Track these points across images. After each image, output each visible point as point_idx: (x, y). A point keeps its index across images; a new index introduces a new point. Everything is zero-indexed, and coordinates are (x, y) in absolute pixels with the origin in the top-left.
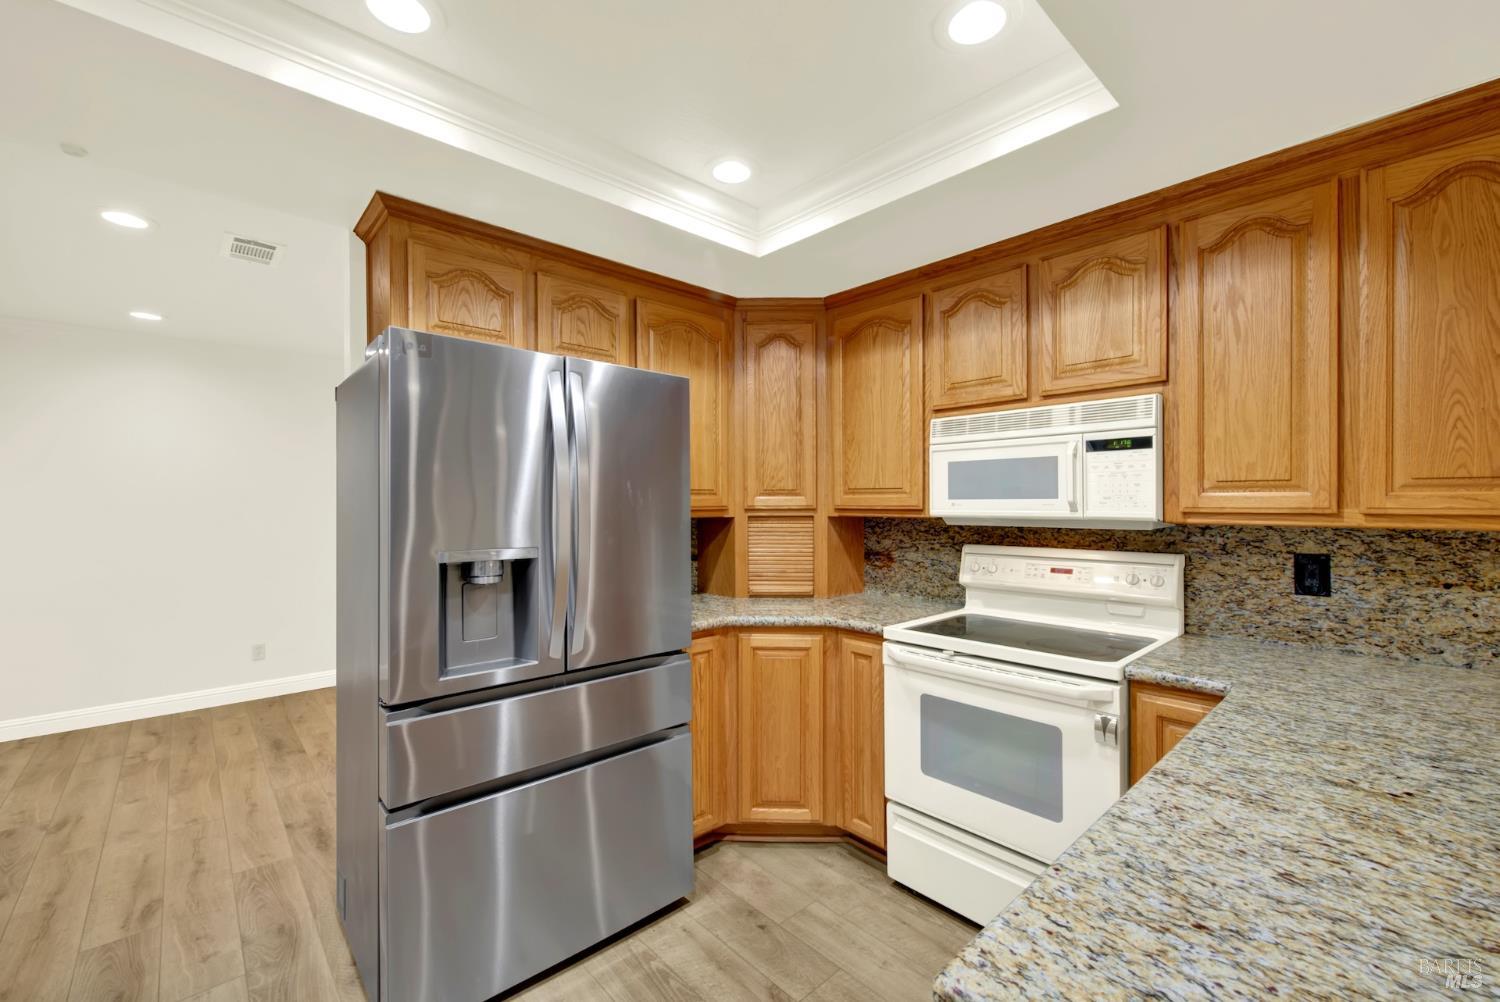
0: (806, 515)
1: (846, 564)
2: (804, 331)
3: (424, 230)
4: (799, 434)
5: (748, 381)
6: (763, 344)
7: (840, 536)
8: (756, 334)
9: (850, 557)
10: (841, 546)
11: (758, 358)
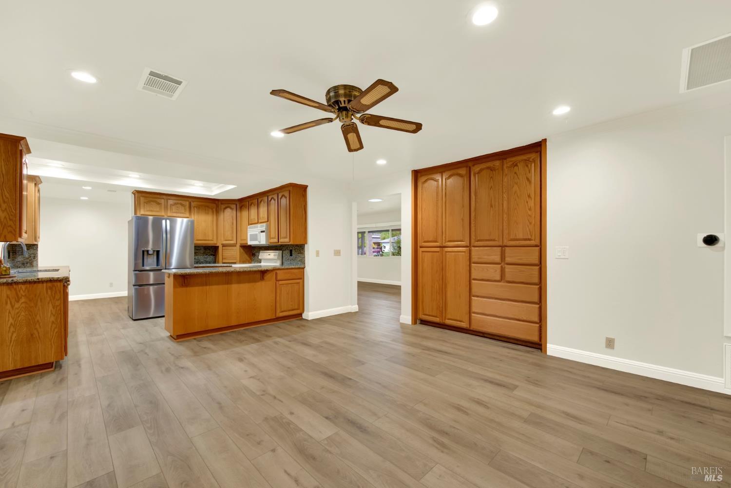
0: (234, 245)
1: (246, 256)
2: (234, 206)
3: (143, 195)
4: (232, 228)
5: (221, 217)
6: (225, 208)
7: (243, 250)
8: (223, 206)
9: (247, 254)
10: (244, 252)
11: (224, 211)
